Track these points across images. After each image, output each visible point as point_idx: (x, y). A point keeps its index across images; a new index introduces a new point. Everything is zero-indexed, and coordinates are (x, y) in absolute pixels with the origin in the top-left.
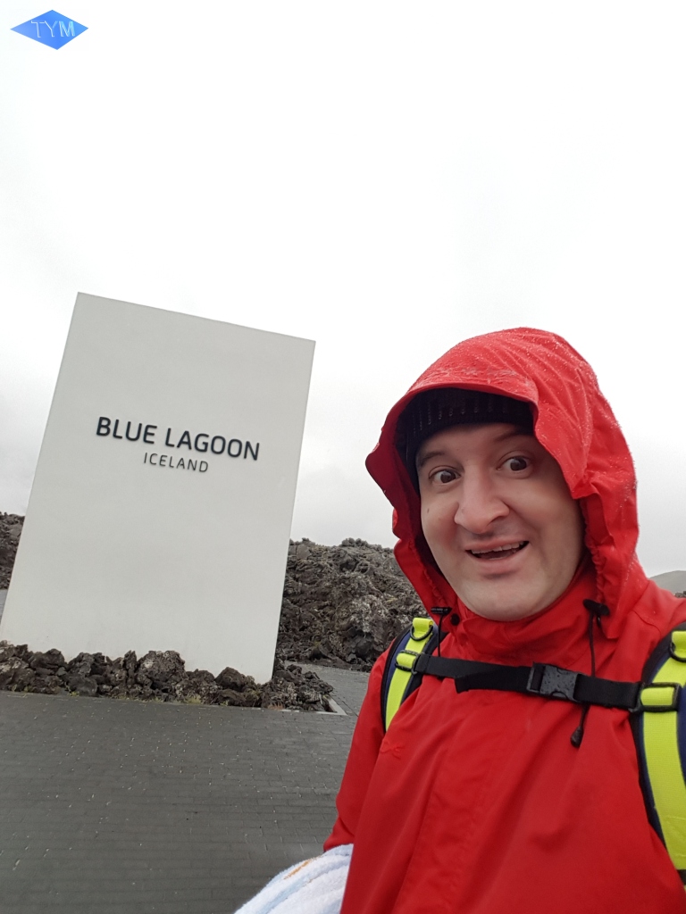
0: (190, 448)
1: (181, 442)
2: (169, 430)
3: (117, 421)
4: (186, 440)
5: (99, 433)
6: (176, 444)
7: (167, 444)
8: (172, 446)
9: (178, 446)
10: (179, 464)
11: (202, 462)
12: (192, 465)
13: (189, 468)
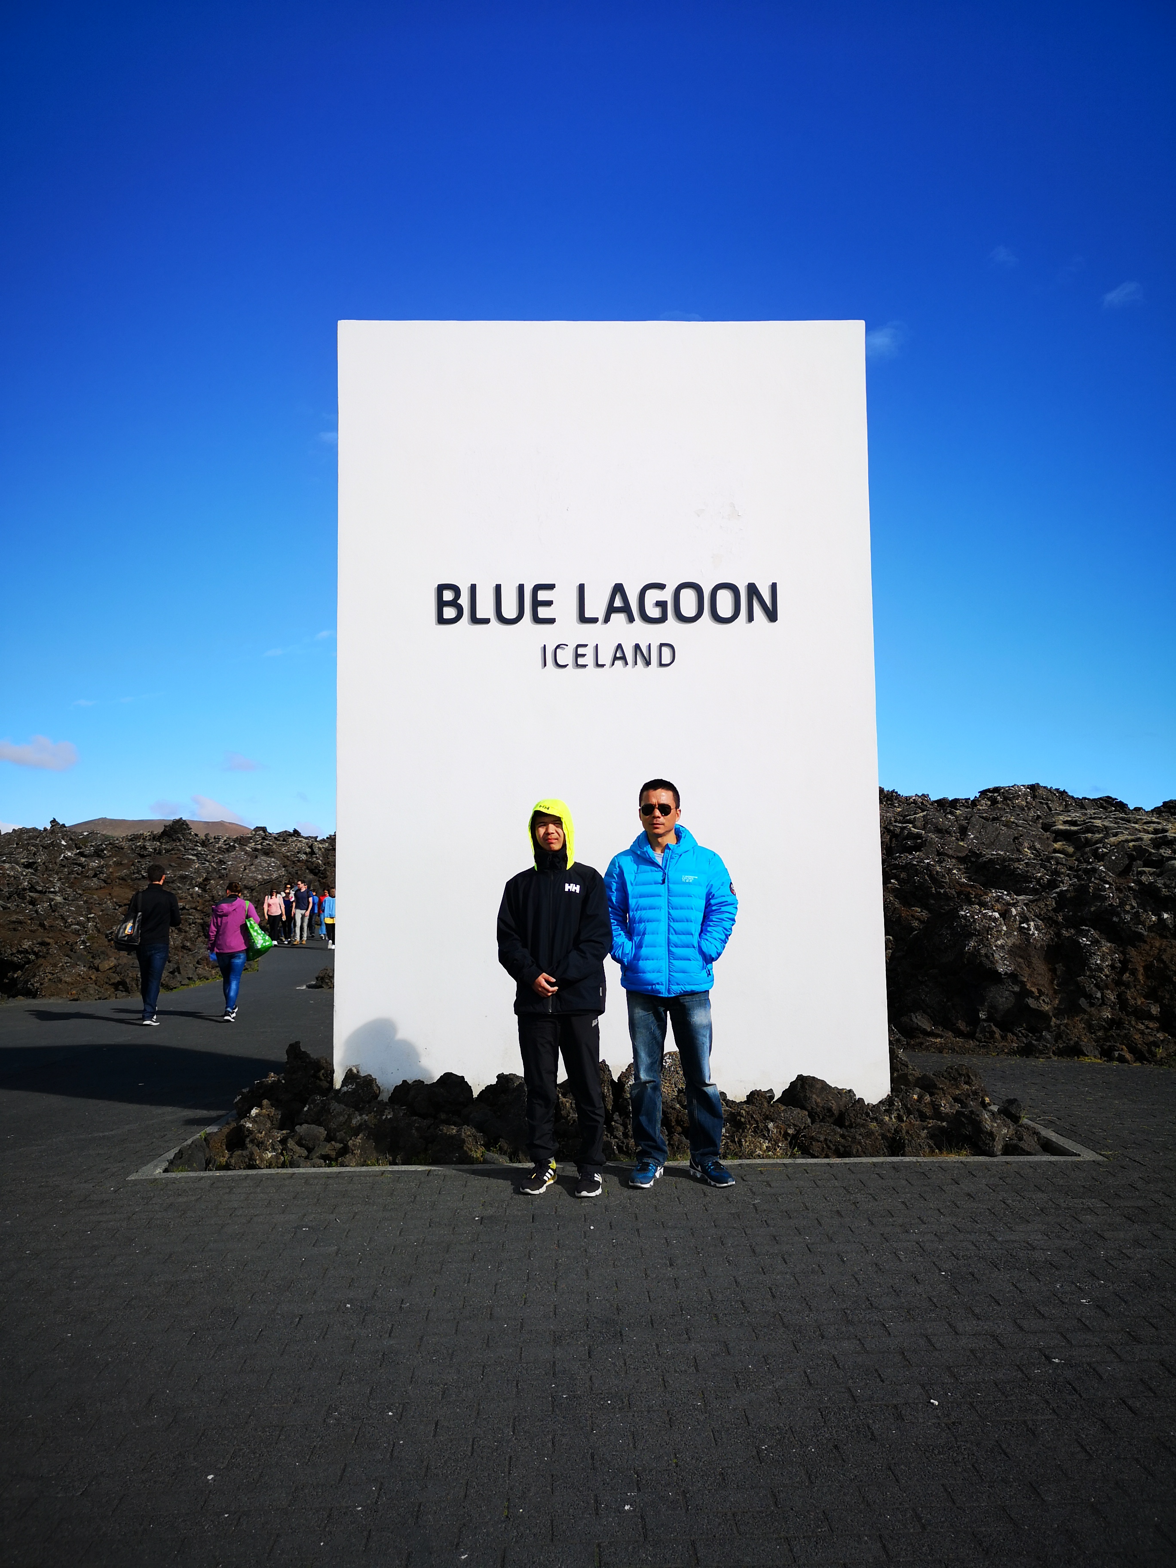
0: (631, 619)
1: (611, 610)
2: (581, 588)
3: (473, 588)
4: (618, 603)
5: (441, 620)
6: (601, 618)
7: (583, 619)
8: (594, 620)
9: (607, 620)
10: (615, 658)
11: (662, 645)
12: (642, 656)
13: (636, 664)
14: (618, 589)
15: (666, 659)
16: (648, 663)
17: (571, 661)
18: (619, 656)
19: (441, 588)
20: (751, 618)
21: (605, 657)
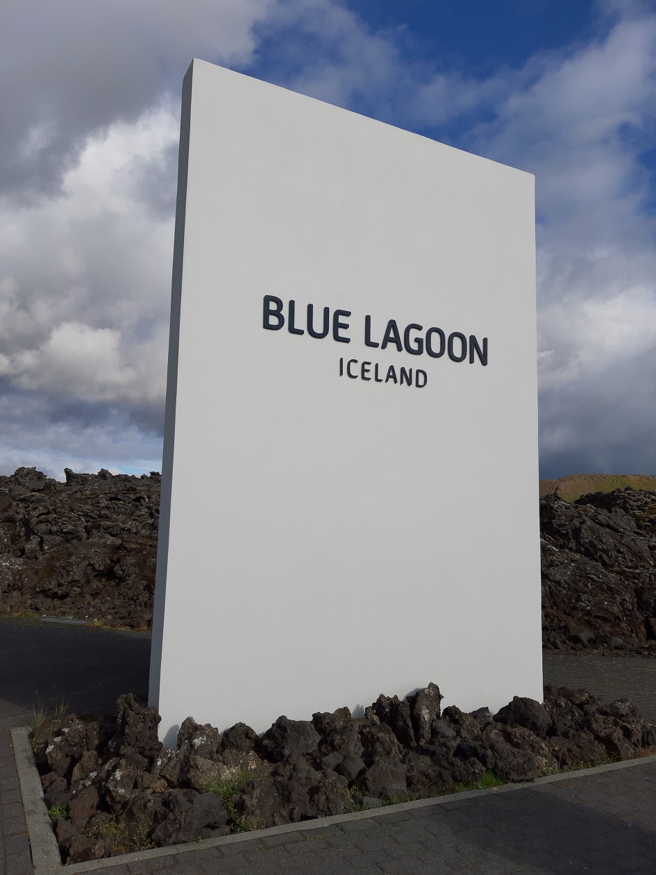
0: (400, 349)
1: (387, 340)
2: (368, 319)
3: (292, 304)
4: (392, 335)
5: (267, 326)
6: (381, 344)
7: (369, 343)
8: (376, 345)
9: (384, 347)
10: (388, 377)
11: (418, 371)
12: (406, 377)
13: (402, 382)
14: (392, 325)
15: (421, 382)
16: (410, 383)
17: (359, 374)
18: (391, 374)
19: (268, 299)
20: (472, 361)
21: (383, 374)
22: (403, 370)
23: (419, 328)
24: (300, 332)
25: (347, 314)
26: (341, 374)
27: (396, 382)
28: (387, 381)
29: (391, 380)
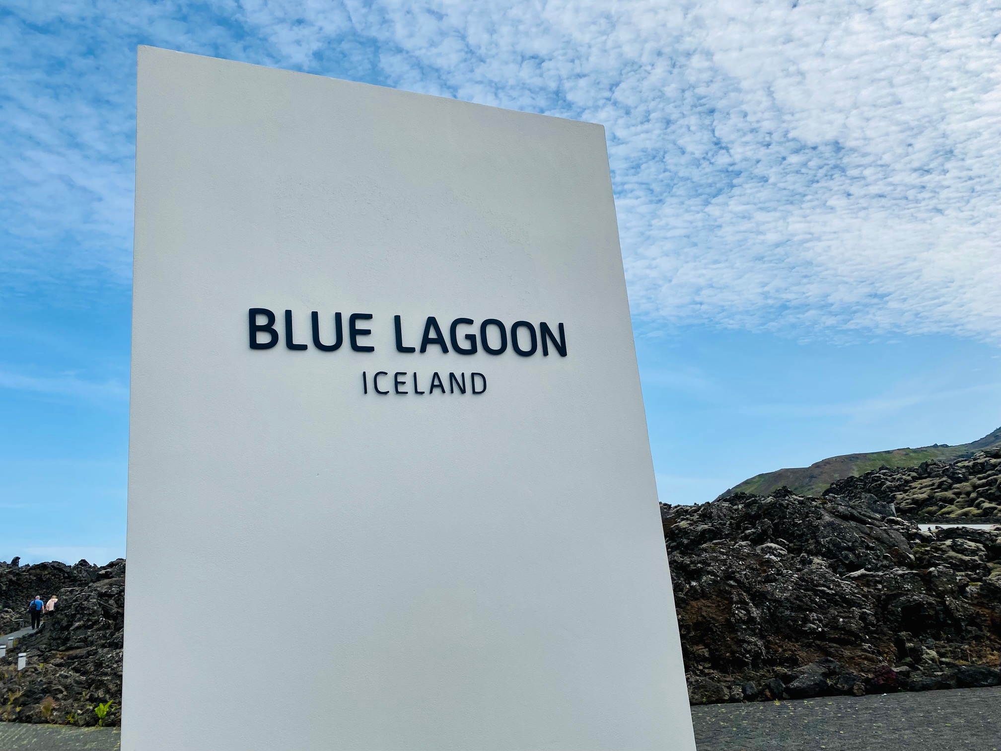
0: (445, 350)
1: (426, 341)
2: (397, 319)
3: (288, 314)
4: (432, 335)
5: (254, 345)
6: (418, 348)
7: (401, 349)
8: (411, 350)
9: (423, 350)
10: (433, 386)
11: (473, 375)
12: (457, 384)
13: (452, 392)
14: (432, 322)
15: (479, 388)
16: (463, 391)
17: (391, 389)
18: (436, 384)
19: (253, 313)
20: (546, 353)
21: (425, 385)
22: (452, 375)
23: (470, 322)
24: (303, 348)
25: (368, 317)
26: (366, 392)
27: (444, 391)
28: (431, 392)
29: (437, 391)
